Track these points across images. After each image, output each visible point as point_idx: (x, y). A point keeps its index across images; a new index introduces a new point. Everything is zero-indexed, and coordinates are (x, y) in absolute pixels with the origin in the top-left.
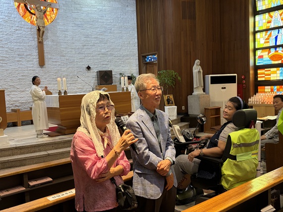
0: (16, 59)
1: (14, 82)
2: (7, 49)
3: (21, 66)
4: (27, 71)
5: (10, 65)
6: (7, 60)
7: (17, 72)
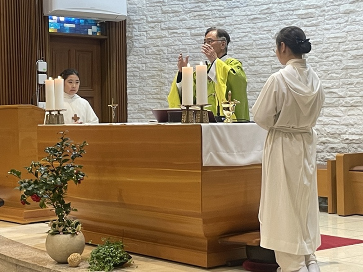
1: (332, 78)
3: (352, 27)
5: (326, 29)
6: (320, 16)
7: (343, 47)
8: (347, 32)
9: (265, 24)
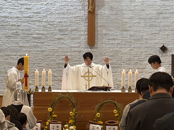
0: (56, 37)
2: (45, 24)
3: (62, 46)
4: (70, 52)
5: (48, 45)
6: (45, 39)
7: (57, 54)
8: (59, 48)
9: (15, 40)
